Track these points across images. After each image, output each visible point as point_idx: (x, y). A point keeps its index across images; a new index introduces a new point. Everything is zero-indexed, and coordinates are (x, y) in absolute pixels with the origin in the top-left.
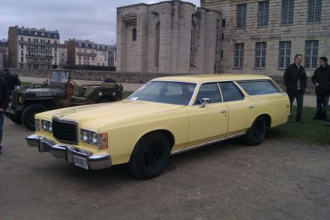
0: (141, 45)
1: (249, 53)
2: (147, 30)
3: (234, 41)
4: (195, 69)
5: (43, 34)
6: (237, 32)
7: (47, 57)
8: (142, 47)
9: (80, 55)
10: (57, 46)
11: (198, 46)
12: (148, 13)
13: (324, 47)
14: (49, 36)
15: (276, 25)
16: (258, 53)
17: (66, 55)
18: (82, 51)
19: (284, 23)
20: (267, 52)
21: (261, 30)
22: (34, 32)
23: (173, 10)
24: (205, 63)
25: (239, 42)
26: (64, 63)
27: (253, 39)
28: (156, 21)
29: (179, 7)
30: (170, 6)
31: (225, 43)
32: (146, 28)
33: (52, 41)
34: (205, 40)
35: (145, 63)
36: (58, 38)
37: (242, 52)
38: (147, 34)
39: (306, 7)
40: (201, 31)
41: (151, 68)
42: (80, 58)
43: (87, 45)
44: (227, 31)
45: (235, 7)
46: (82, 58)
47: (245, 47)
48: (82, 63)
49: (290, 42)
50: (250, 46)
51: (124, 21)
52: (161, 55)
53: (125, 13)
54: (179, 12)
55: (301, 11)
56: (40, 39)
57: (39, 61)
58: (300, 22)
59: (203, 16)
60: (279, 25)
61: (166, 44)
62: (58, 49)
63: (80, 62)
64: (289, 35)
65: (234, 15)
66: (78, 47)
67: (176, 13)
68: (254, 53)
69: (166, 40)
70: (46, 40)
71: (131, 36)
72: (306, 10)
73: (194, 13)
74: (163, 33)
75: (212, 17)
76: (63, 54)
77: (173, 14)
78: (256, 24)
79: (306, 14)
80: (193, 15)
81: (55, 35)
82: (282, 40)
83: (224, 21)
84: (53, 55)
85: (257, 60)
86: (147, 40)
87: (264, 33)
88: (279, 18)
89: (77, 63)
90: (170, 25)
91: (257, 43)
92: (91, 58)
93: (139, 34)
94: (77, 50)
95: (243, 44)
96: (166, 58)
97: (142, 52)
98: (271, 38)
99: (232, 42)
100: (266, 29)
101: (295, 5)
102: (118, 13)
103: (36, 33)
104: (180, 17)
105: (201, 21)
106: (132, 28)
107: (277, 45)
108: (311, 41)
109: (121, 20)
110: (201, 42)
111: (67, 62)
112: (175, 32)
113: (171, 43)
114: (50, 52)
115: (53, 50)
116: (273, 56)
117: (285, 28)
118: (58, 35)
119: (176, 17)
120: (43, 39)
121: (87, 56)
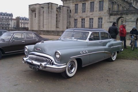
0: (37, 19)
1: (79, 23)
2: (40, 14)
3: (74, 18)
4: (59, 29)
5: (6, 15)
6: (75, 14)
7: (7, 24)
8: (38, 20)
9: (22, 23)
10: (12, 19)
11: (60, 20)
12: (40, 7)
13: (104, 20)
14: (8, 15)
15: (88, 12)
16: (82, 22)
17: (16, 23)
18: (23, 21)
19: (91, 11)
20: (85, 22)
21: (83, 14)
22: (2, 14)
23: (49, 6)
24: (63, 26)
25: (76, 18)
26: (15, 26)
27: (80, 17)
28: (43, 10)
29: (51, 5)
30: (47, 5)
31: (71, 19)
32: (39, 13)
33: (10, 18)
34: (63, 18)
35: (39, 26)
36: (12, 16)
37: (77, 22)
38: (40, 15)
39: (98, 5)
40: (61, 14)
41: (42, 28)
42: (21, 24)
43: (24, 19)
44: (72, 14)
45: (74, 5)
46: (23, 24)
47: (78, 21)
48: (23, 27)
49: (93, 18)
50: (80, 20)
51: (31, 10)
52: (45, 23)
53: (32, 7)
54: (51, 7)
55: (96, 7)
56: (4, 17)
57: (4, 26)
58: (96, 11)
59: (62, 8)
60: (89, 12)
61: (46, 19)
62: (12, 21)
63: (21, 26)
64: (92, 16)
65: (74, 8)
66: (21, 20)
67: (50, 7)
68: (81, 22)
69: (46, 18)
70: (7, 17)
71: (34, 16)
72: (98, 6)
73: (58, 7)
74: (45, 15)
75: (65, 9)
76: (15, 23)
77: (49, 8)
78: (81, 12)
79: (98, 8)
80: (57, 8)
81: (11, 15)
82: (90, 18)
83: (70, 10)
84: (10, 23)
85: (82, 25)
86: (40, 18)
87: (84, 15)
88: (89, 10)
89: (20, 26)
90: (48, 12)
91: (82, 19)
92: (26, 24)
93: (37, 15)
94: (20, 21)
95: (77, 19)
96: (46, 24)
97: (38, 22)
98: (87, 17)
99: (73, 18)
100: (85, 13)
101: (95, 4)
102: (29, 7)
103: (3, 14)
104: (52, 9)
105: (61, 10)
106: (35, 13)
107: (88, 20)
108: (100, 18)
109: (30, 10)
110: (61, 18)
111: (16, 26)
112: (50, 15)
113: (48, 19)
114: (9, 22)
115: (10, 21)
116: (87, 24)
117: (91, 13)
118: (12, 15)
119: (50, 9)
120: (6, 17)
121: (24, 23)
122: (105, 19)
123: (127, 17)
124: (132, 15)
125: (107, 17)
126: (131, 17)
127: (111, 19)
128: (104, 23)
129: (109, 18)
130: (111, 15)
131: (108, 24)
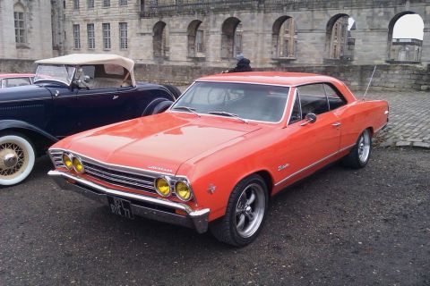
1: (83, 34)
3: (72, 22)
6: (74, 13)
11: (31, 28)
13: (131, 29)
15: (99, 7)
16: (89, 34)
19: (105, 6)
20: (95, 34)
21: (90, 12)
25: (76, 23)
27: (85, 21)
31: (67, 24)
37: (79, 33)
40: (33, 12)
44: (67, 13)
47: (81, 29)
49: (108, 22)
50: (84, 28)
58: (114, 5)
60: (101, 7)
64: (108, 17)
68: (86, 34)
78: (86, 6)
82: (104, 22)
83: (64, 2)
85: (90, 41)
87: (92, 15)
91: (88, 25)
95: (79, 25)
98: (97, 20)
100: (93, 11)
107: (101, 27)
108: (122, 23)
116: (99, 37)
117: (105, 11)
122: (132, 25)
123: (171, 23)
124: (180, 17)
125: (135, 22)
126: (177, 22)
127: (143, 26)
128: (132, 36)
129: (139, 25)
130: (142, 16)
131: (137, 38)
